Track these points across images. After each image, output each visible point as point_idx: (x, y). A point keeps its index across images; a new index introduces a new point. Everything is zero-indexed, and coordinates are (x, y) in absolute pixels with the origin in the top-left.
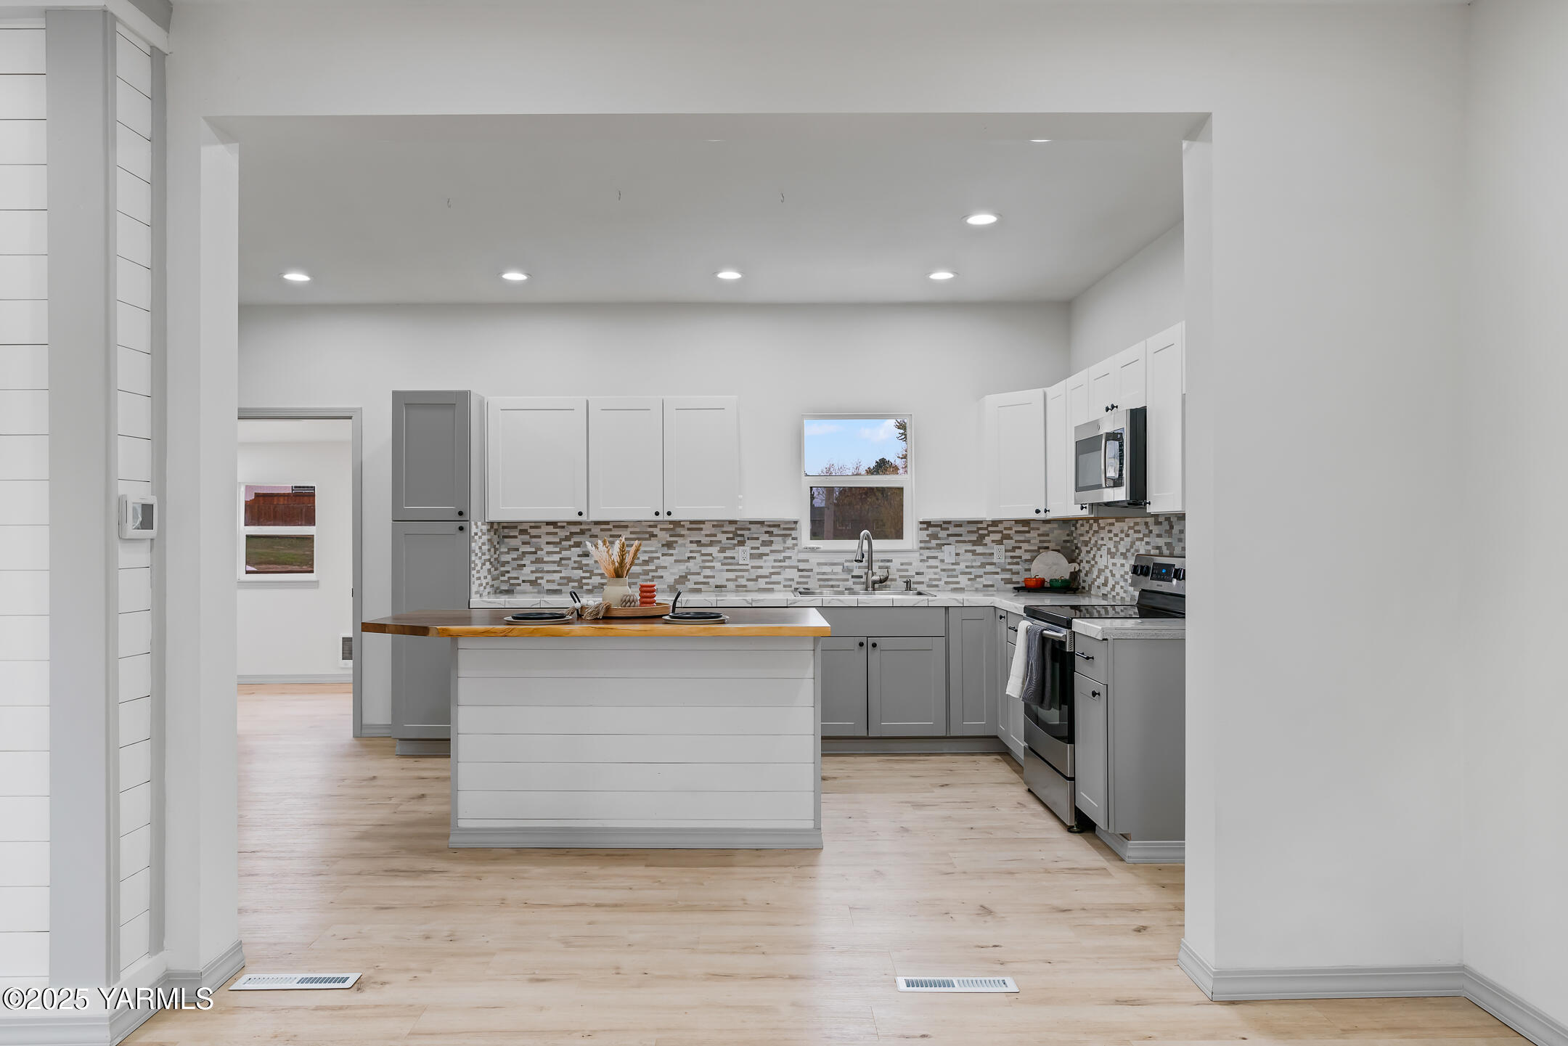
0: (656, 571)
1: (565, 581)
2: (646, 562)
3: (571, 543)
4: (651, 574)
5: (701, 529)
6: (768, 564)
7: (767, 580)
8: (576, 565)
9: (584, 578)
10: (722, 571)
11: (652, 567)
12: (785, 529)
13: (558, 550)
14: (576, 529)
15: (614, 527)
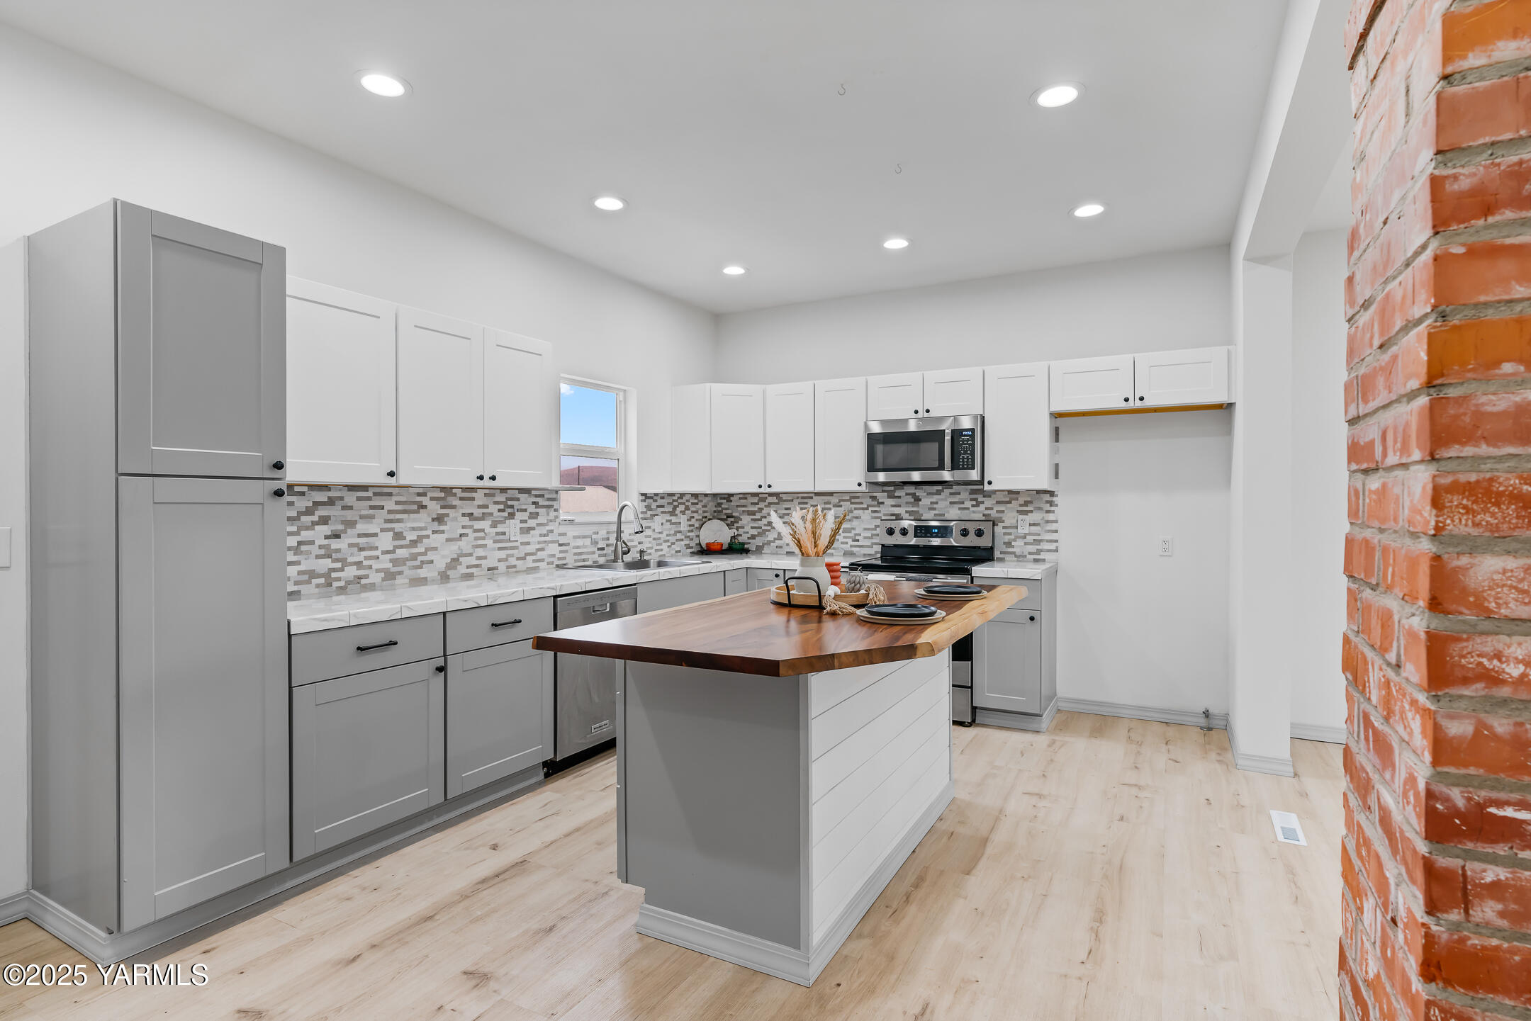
0: (425, 554)
1: (306, 577)
2: (414, 543)
3: (315, 518)
4: (420, 558)
5: (473, 499)
6: (534, 537)
7: (534, 557)
8: (322, 552)
9: (334, 570)
10: (493, 549)
11: (420, 549)
12: (549, 499)
13: (294, 529)
14: (321, 496)
15: (375, 494)
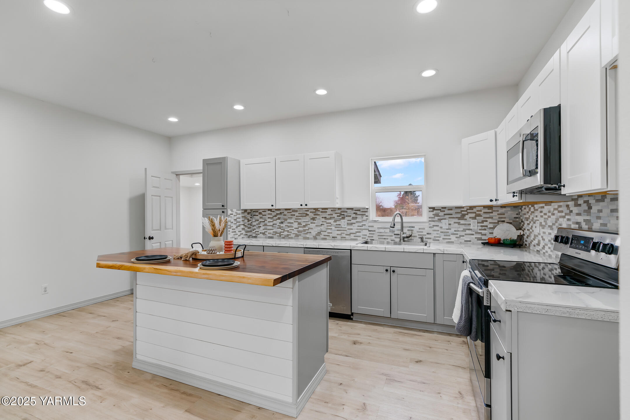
0: (308, 230)
1: (275, 233)
2: (304, 226)
3: (277, 218)
4: (306, 231)
5: (326, 212)
6: (355, 227)
7: (355, 235)
8: (278, 227)
9: (282, 232)
10: (335, 230)
11: (307, 228)
12: (362, 212)
13: (272, 220)
14: (278, 212)
15: (292, 211)
